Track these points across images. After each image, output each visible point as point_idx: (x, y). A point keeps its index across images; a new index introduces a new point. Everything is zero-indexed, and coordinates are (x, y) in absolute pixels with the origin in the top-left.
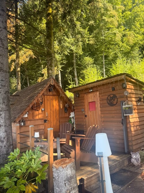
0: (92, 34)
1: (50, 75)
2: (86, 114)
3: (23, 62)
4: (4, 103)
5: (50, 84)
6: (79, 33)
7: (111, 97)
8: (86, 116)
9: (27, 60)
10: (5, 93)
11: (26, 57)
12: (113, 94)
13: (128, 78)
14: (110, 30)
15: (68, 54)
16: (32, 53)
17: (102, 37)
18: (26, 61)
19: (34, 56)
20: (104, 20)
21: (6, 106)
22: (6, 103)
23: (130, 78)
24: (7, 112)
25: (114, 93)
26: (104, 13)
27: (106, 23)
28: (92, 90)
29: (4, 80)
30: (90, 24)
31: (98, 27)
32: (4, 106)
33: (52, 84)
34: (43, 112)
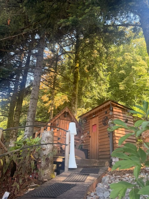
0: (122, 81)
1: (73, 110)
2: (91, 135)
3: (59, 105)
4: (31, 117)
5: (65, 111)
6: (102, 79)
7: (105, 119)
8: (90, 137)
9: (62, 103)
10: (33, 112)
11: (62, 101)
12: (106, 117)
13: (114, 103)
14: (141, 77)
15: (99, 99)
16: (67, 98)
17: (133, 84)
18: (61, 105)
19: (68, 101)
20: (134, 69)
21: (32, 119)
22: (32, 118)
23: (116, 104)
24: (32, 123)
25: (106, 115)
26: (133, 63)
27: (135, 71)
28: (94, 116)
29: (33, 103)
30: (120, 73)
31: (128, 75)
32: (31, 119)
33: (67, 111)
34: (58, 131)
